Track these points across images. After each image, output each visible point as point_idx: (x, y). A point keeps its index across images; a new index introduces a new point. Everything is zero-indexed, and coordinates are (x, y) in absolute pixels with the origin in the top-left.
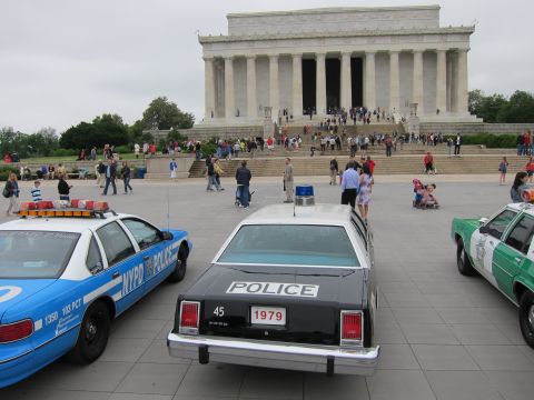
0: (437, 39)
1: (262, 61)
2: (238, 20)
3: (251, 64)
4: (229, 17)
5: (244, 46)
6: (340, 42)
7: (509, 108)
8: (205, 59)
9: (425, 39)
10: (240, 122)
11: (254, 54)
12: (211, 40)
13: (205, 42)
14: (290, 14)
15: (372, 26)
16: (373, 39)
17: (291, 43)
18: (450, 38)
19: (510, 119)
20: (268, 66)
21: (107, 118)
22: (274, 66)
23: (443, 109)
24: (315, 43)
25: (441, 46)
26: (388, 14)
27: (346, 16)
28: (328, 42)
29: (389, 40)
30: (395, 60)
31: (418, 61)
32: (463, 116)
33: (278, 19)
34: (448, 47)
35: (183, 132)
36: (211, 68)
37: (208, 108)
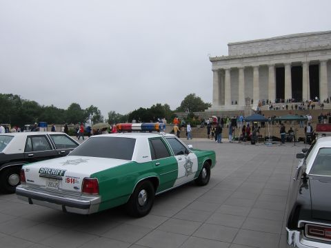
1: (249, 70)
2: (234, 47)
3: (241, 73)
4: (229, 45)
5: (237, 61)
6: (301, 55)
8: (213, 71)
10: (234, 108)
11: (243, 66)
12: (217, 59)
13: (213, 61)
14: (268, 40)
16: (325, 52)
17: (267, 58)
20: (252, 73)
21: (159, 106)
22: (256, 73)
24: (283, 57)
27: (306, 38)
28: (292, 56)
33: (260, 44)
35: (197, 114)
36: (217, 76)
37: (214, 100)
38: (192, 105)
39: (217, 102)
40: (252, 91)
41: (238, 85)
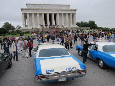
0: (70, 11)
1: (36, 14)
2: (29, 5)
3: (33, 15)
4: (27, 4)
5: (31, 11)
6: (52, 11)
8: (22, 13)
9: (68, 11)
11: (34, 13)
12: (23, 9)
14: (41, 4)
15: (58, 8)
16: (58, 11)
17: (42, 11)
18: (73, 11)
22: (38, 15)
24: (47, 11)
25: (71, 13)
26: (60, 6)
27: (52, 6)
28: (49, 11)
29: (61, 11)
30: (63, 15)
31: (67, 15)
32: (75, 26)
33: (38, 5)
34: (72, 13)
37: (23, 25)
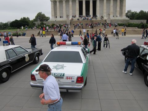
3: (64, 2)
7: (137, 15)
8: (51, 1)
10: (61, 19)
19: (138, 19)
20: (69, 3)
21: (24, 18)
22: (71, 3)
23: (118, 16)
32: (124, 18)
35: (45, 22)
36: (53, 4)
37: (52, 16)
38: (41, 17)
39: (53, 17)
40: (69, 11)
41: (63, 8)
